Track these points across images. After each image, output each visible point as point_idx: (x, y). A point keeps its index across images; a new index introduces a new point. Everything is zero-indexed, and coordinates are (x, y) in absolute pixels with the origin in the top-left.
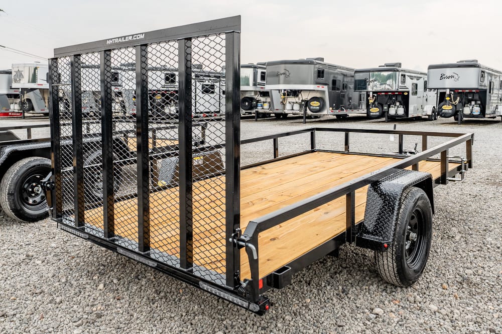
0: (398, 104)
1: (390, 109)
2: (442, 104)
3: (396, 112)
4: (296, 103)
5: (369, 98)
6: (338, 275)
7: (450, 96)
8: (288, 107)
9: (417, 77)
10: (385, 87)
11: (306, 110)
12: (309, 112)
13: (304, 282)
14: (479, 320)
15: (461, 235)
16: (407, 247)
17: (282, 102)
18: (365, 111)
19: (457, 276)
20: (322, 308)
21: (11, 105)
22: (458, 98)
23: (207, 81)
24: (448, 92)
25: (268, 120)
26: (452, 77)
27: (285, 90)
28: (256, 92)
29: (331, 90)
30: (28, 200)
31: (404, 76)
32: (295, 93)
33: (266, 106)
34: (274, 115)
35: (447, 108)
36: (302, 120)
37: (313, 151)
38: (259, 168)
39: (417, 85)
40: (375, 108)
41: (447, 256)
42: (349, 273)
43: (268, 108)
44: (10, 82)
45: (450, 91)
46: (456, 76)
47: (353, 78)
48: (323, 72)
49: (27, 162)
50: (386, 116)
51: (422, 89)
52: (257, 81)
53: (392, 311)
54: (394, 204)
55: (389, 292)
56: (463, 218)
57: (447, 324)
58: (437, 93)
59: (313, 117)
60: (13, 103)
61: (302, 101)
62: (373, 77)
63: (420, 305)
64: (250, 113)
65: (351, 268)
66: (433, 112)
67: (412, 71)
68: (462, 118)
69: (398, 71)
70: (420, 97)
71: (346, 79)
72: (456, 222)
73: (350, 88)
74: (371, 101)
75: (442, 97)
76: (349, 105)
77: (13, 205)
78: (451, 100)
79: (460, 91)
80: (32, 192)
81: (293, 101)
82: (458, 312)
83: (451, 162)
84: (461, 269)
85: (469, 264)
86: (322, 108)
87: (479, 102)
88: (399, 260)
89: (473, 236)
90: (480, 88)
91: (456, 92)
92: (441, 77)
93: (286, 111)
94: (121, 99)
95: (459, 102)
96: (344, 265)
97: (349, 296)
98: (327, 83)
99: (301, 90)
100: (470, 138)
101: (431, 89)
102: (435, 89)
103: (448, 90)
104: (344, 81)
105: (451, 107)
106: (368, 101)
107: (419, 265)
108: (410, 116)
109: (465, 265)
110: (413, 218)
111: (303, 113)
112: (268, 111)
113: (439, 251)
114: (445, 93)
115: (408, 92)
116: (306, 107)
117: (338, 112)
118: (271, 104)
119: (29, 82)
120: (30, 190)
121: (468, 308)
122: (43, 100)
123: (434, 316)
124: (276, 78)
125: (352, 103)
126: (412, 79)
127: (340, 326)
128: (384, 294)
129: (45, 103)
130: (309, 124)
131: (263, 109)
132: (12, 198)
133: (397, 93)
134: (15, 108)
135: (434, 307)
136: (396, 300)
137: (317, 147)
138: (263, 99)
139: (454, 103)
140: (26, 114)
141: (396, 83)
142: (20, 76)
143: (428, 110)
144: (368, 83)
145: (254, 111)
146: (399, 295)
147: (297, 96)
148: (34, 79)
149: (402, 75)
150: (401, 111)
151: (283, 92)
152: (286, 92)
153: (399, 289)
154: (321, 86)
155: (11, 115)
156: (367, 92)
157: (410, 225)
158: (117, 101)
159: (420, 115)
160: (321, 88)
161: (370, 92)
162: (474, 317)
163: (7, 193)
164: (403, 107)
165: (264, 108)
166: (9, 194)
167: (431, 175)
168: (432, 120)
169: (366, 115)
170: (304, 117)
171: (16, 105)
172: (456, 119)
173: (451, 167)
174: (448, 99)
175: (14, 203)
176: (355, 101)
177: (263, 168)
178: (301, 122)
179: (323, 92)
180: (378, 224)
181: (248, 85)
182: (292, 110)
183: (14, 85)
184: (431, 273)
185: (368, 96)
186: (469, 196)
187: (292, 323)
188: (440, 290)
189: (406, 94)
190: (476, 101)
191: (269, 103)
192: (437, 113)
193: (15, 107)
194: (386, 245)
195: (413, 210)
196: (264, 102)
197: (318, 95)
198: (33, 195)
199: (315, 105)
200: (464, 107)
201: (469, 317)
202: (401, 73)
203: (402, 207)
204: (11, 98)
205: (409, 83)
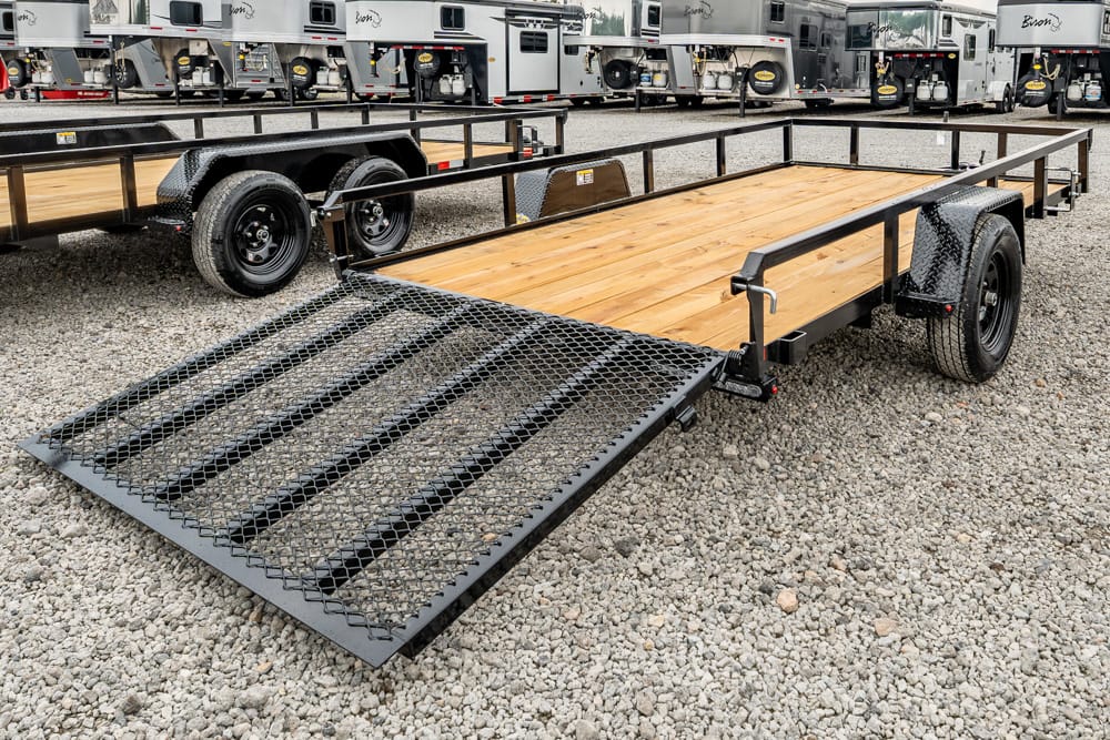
0: (935, 77)
1: (919, 88)
2: (1025, 78)
3: (932, 95)
4: (726, 73)
5: (877, 65)
6: (858, 369)
7: (1041, 61)
8: (708, 81)
9: (976, 22)
10: (911, 42)
11: (745, 89)
12: (751, 93)
13: (800, 381)
14: (1098, 424)
15: (1066, 309)
16: (981, 316)
17: (696, 72)
18: (868, 92)
19: (1061, 369)
20: (841, 415)
21: (86, 73)
22: (1059, 66)
23: (531, 25)
24: (1037, 53)
25: (663, 110)
26: (1047, 22)
27: (701, 46)
28: (637, 50)
29: (798, 47)
30: (246, 254)
31: (948, 19)
32: (722, 53)
33: (660, 80)
34: (673, 99)
35: (1036, 87)
36: (738, 111)
37: (787, 165)
38: (693, 194)
39: (973, 39)
40: (888, 87)
41: (1043, 341)
42: (877, 366)
43: (663, 83)
44: (83, 22)
45: (1042, 51)
46: (1054, 20)
47: (843, 24)
48: (782, 8)
49: (244, 179)
50: (911, 103)
51: (986, 48)
52: (640, 25)
53: (957, 417)
54: (961, 247)
55: (948, 390)
56: (1069, 283)
57: (1047, 432)
58: (1015, 57)
59: (757, 104)
60: (90, 69)
61: (738, 69)
62: (886, 20)
63: (1001, 408)
64: (625, 95)
65: (879, 360)
66: (1006, 95)
67: (967, 8)
68: (1064, 108)
69: (937, 8)
70: (980, 64)
71: (828, 24)
72: (1057, 290)
73: (836, 43)
74: (881, 72)
75: (1025, 65)
76: (834, 80)
77: (221, 263)
78: (1042, 70)
79: (1061, 51)
80: (254, 238)
81: (717, 70)
82: (1064, 416)
83: (1052, 182)
84: (1068, 359)
85: (1081, 352)
86: (778, 86)
87: (1099, 75)
88: (970, 330)
89: (1088, 310)
90: (1102, 45)
91: (1056, 54)
92: (1025, 22)
93: (703, 91)
94: (341, 62)
95: (1060, 75)
96: (867, 356)
97: (883, 398)
98: (790, 31)
99: (736, 47)
100: (1086, 137)
101: (1002, 47)
102: (1010, 47)
103: (1038, 50)
104: (823, 28)
105: (1043, 85)
106: (874, 71)
107: (998, 349)
108: (960, 103)
109: (1074, 353)
110: (991, 268)
111: (739, 95)
112: (663, 91)
113: (1028, 333)
114: (1032, 55)
115: (957, 53)
116: (745, 81)
117: (811, 94)
118: (670, 76)
119: (130, 22)
120: (250, 234)
121: (1080, 411)
122: (160, 64)
123: (1024, 423)
124: (684, 21)
125: (841, 76)
126: (965, 26)
127: (873, 437)
128: (940, 394)
129: (166, 69)
130: (752, 118)
131: (652, 86)
132: (219, 249)
133: (935, 55)
134: (96, 80)
135: (1025, 410)
136: (961, 402)
137: (795, 157)
138: (651, 65)
139: (1049, 76)
140: (122, 95)
141: (932, 34)
142: (109, 8)
143: (997, 90)
144: (874, 34)
145: (633, 90)
146: (965, 394)
147: (727, 59)
148: (142, 16)
149: (945, 17)
150: (942, 93)
151: (697, 49)
152: (703, 50)
153: (965, 387)
154: (777, 38)
155: (81, 97)
156: (872, 52)
157: (986, 280)
158: (332, 65)
159: (980, 102)
160: (776, 42)
161: (878, 51)
162: (1090, 422)
163: (209, 239)
164: (946, 85)
165: (655, 83)
166: (213, 241)
167: (1021, 194)
168: (1004, 112)
169: (868, 101)
170: (742, 106)
171: (96, 73)
172: (1052, 110)
173: (1051, 190)
174: (1037, 67)
175: (224, 259)
176: (846, 70)
177: (702, 194)
178: (734, 115)
179: (782, 51)
180: (937, 266)
181: (622, 34)
182: (717, 88)
183: (95, 29)
184: (1016, 365)
185: (874, 59)
186: (1079, 249)
187: (794, 434)
188: (1033, 387)
189: (952, 56)
190: (1093, 72)
191: (666, 73)
192: (1015, 96)
193: (94, 78)
194: (949, 307)
195: (991, 252)
196: (654, 72)
197: (770, 57)
198: (255, 244)
199: (765, 77)
200: (1070, 84)
201: (1082, 421)
202: (942, 13)
203: (977, 241)
204: (85, 57)
205: (959, 35)
